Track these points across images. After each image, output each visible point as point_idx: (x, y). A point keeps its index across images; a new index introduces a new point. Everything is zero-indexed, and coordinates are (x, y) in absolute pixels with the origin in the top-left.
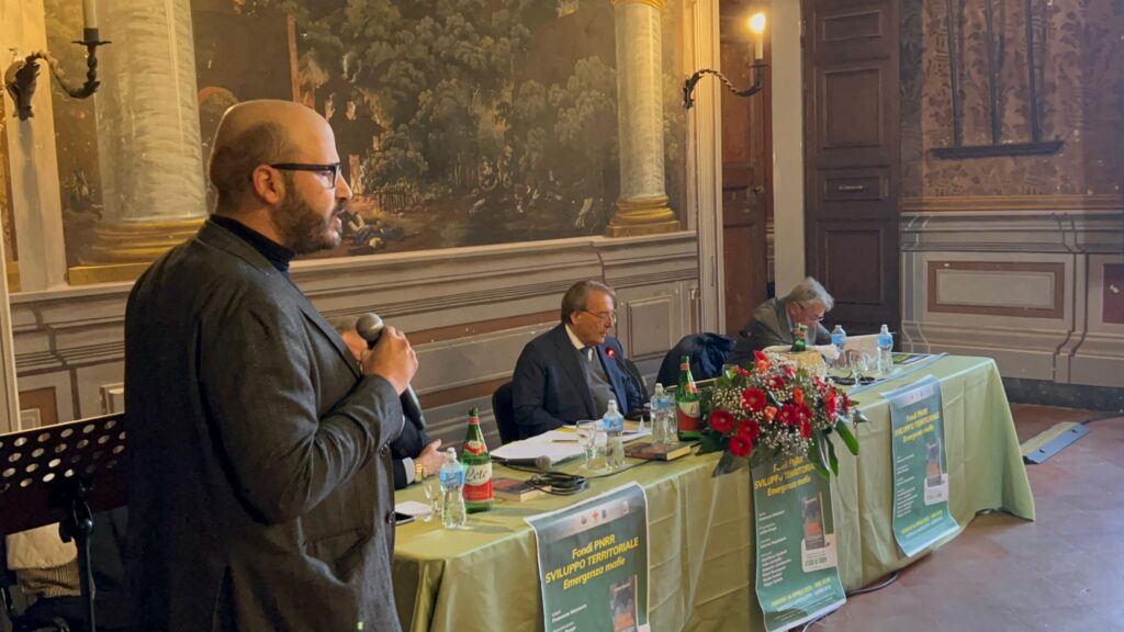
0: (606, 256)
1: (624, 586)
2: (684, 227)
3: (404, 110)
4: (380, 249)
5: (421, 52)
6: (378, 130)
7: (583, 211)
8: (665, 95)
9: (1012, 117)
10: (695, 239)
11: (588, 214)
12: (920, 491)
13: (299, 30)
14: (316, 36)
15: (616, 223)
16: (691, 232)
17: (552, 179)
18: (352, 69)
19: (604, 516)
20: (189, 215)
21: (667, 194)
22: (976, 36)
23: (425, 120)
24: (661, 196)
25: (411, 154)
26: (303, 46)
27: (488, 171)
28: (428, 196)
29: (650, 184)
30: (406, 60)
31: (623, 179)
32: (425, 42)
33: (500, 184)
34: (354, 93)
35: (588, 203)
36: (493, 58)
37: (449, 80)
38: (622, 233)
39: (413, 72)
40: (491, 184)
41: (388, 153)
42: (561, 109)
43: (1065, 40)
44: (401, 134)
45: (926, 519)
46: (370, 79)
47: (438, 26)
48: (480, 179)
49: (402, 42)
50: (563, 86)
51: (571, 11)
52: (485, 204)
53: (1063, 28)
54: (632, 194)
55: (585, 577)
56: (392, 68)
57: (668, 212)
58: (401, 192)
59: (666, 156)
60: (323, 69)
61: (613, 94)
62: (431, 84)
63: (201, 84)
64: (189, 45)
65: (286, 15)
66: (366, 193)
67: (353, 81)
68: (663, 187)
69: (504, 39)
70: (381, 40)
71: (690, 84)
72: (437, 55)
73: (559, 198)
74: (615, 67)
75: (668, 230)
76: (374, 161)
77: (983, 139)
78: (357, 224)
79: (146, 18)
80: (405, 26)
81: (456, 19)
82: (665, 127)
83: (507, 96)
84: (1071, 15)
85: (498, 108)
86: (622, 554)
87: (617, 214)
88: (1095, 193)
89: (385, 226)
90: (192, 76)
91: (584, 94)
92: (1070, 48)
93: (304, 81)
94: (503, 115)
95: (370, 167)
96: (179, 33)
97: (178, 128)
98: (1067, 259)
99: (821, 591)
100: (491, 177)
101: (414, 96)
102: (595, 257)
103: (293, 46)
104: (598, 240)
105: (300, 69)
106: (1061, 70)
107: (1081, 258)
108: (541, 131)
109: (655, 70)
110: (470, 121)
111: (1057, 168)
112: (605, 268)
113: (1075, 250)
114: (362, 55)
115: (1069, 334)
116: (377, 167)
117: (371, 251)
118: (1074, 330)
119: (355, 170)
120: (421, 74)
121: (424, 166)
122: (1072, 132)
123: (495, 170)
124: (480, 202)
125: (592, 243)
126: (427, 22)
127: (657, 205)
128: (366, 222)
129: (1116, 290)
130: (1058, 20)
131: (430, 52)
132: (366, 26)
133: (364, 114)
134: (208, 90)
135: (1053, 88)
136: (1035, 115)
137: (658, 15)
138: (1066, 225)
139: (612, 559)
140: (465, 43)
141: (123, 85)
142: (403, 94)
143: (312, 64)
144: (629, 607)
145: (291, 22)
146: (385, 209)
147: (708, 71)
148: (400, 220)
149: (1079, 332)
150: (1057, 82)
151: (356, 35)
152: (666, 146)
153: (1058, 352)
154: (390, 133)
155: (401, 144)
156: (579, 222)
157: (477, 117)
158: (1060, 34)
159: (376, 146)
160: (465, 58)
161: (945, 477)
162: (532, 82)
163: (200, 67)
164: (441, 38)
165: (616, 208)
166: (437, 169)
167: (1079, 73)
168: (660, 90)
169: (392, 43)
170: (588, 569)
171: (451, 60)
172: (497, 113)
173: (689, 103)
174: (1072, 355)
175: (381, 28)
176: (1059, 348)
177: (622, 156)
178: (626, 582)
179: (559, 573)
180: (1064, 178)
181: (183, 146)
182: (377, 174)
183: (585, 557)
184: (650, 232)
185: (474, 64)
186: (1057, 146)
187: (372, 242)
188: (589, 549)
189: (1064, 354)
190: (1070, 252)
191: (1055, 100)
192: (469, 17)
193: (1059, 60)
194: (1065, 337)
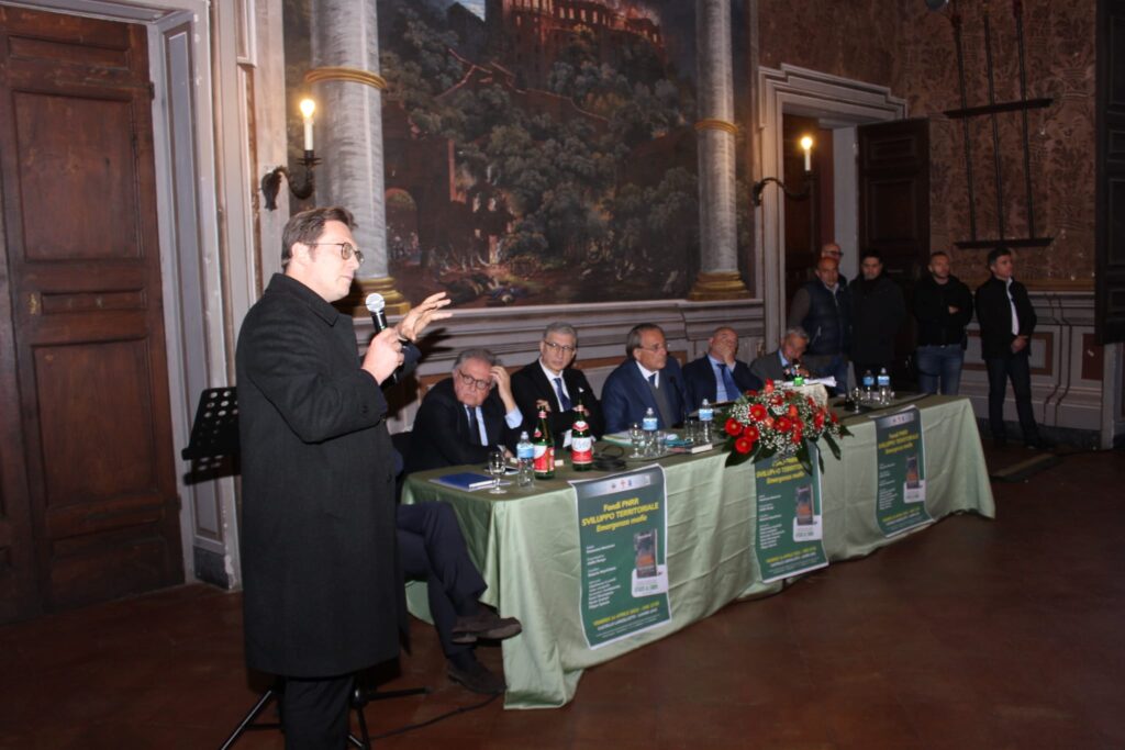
0: (689, 316)
1: (646, 536)
2: (753, 295)
3: (531, 204)
4: (510, 303)
5: (545, 163)
6: (512, 218)
7: (670, 280)
8: (738, 196)
9: (1015, 218)
10: (762, 305)
11: (673, 284)
12: (900, 491)
13: (457, 149)
14: (469, 153)
15: (698, 289)
16: (759, 300)
17: (645, 255)
18: (494, 175)
19: (630, 484)
20: (376, 276)
21: (740, 269)
22: (987, 157)
23: (547, 211)
24: (735, 271)
25: (535, 235)
26: (459, 160)
27: (594, 248)
28: (548, 266)
29: (725, 261)
30: (534, 169)
31: (703, 259)
32: (549, 157)
33: (603, 259)
34: (494, 193)
35: (673, 275)
36: (601, 168)
37: (566, 182)
38: (701, 298)
39: (539, 177)
40: (597, 258)
41: (518, 235)
42: (653, 205)
43: (1055, 161)
44: (527, 222)
45: (906, 513)
46: (506, 182)
47: (559, 145)
48: (589, 254)
49: (531, 156)
50: (656, 188)
51: (663, 134)
52: (592, 272)
53: (1053, 151)
54: (710, 269)
55: (614, 526)
56: (523, 176)
57: (740, 284)
58: (527, 262)
59: (739, 242)
60: (473, 175)
61: (695, 194)
62: (552, 186)
63: (388, 186)
64: (380, 161)
65: (447, 140)
66: (501, 263)
67: (495, 183)
68: (736, 264)
69: (608, 155)
70: (516, 155)
71: (759, 187)
72: (558, 166)
73: (650, 270)
74: (697, 175)
75: (739, 297)
76: (507, 240)
77: (994, 236)
78: (493, 284)
79: (352, 144)
80: (534, 145)
81: (572, 140)
82: (738, 220)
83: (611, 194)
84: (1059, 142)
85: (603, 203)
86: (645, 513)
87: (698, 284)
88: (1077, 278)
89: (514, 286)
90: (381, 182)
91: (671, 194)
92: (1058, 166)
93: (458, 184)
94: (607, 209)
95: (504, 245)
96: (374, 153)
97: (370, 216)
98: (1056, 329)
99: (807, 555)
100: (597, 253)
101: (539, 195)
102: (678, 315)
103: (452, 161)
104: (682, 302)
105: (457, 176)
106: (1051, 184)
107: (1066, 329)
108: (637, 220)
109: (730, 178)
110: (581, 212)
111: (1049, 259)
112: (687, 324)
113: (1061, 322)
114: (502, 166)
115: (1057, 387)
116: (510, 245)
117: (503, 304)
118: (1060, 383)
119: (493, 246)
120: (545, 179)
121: (545, 245)
122: (1059, 232)
123: (600, 248)
124: (588, 271)
125: (677, 305)
126: (551, 142)
127: (730, 278)
128: (501, 283)
129: (1092, 354)
130: (1050, 145)
131: (552, 164)
132: (505, 146)
133: (501, 207)
134: (392, 190)
135: (1046, 197)
136: (1032, 216)
137: (732, 137)
138: (1055, 303)
139: (637, 515)
140: (580, 157)
141: (335, 188)
142: (531, 193)
143: (465, 173)
144: (650, 551)
145: (451, 144)
146: (515, 275)
147: (771, 179)
148: (526, 283)
149: (1064, 386)
150: (1049, 192)
151: (498, 152)
152: (739, 234)
153: (1047, 402)
154: (520, 221)
155: (528, 228)
156: (666, 289)
157: (586, 210)
158: (1050, 156)
159: (509, 229)
160: (579, 167)
161: (922, 483)
162: (631, 185)
163: (387, 175)
164: (562, 154)
165: (697, 280)
166: (554, 246)
167: (1064, 185)
168: (734, 192)
169: (524, 157)
170: (616, 520)
171: (568, 169)
172: (602, 206)
173: (759, 203)
174: (1058, 404)
175: (516, 147)
176: (1048, 399)
177: (702, 241)
178: (648, 533)
179: (592, 520)
180: (1054, 267)
181: (373, 229)
182: (510, 250)
183: (614, 511)
184: (724, 298)
185: (585, 172)
186: (1047, 241)
187: (504, 298)
188: (618, 506)
189: (1052, 403)
190: (1057, 324)
191: (1048, 206)
192: (582, 139)
193: (1049, 176)
194: (1052, 391)
